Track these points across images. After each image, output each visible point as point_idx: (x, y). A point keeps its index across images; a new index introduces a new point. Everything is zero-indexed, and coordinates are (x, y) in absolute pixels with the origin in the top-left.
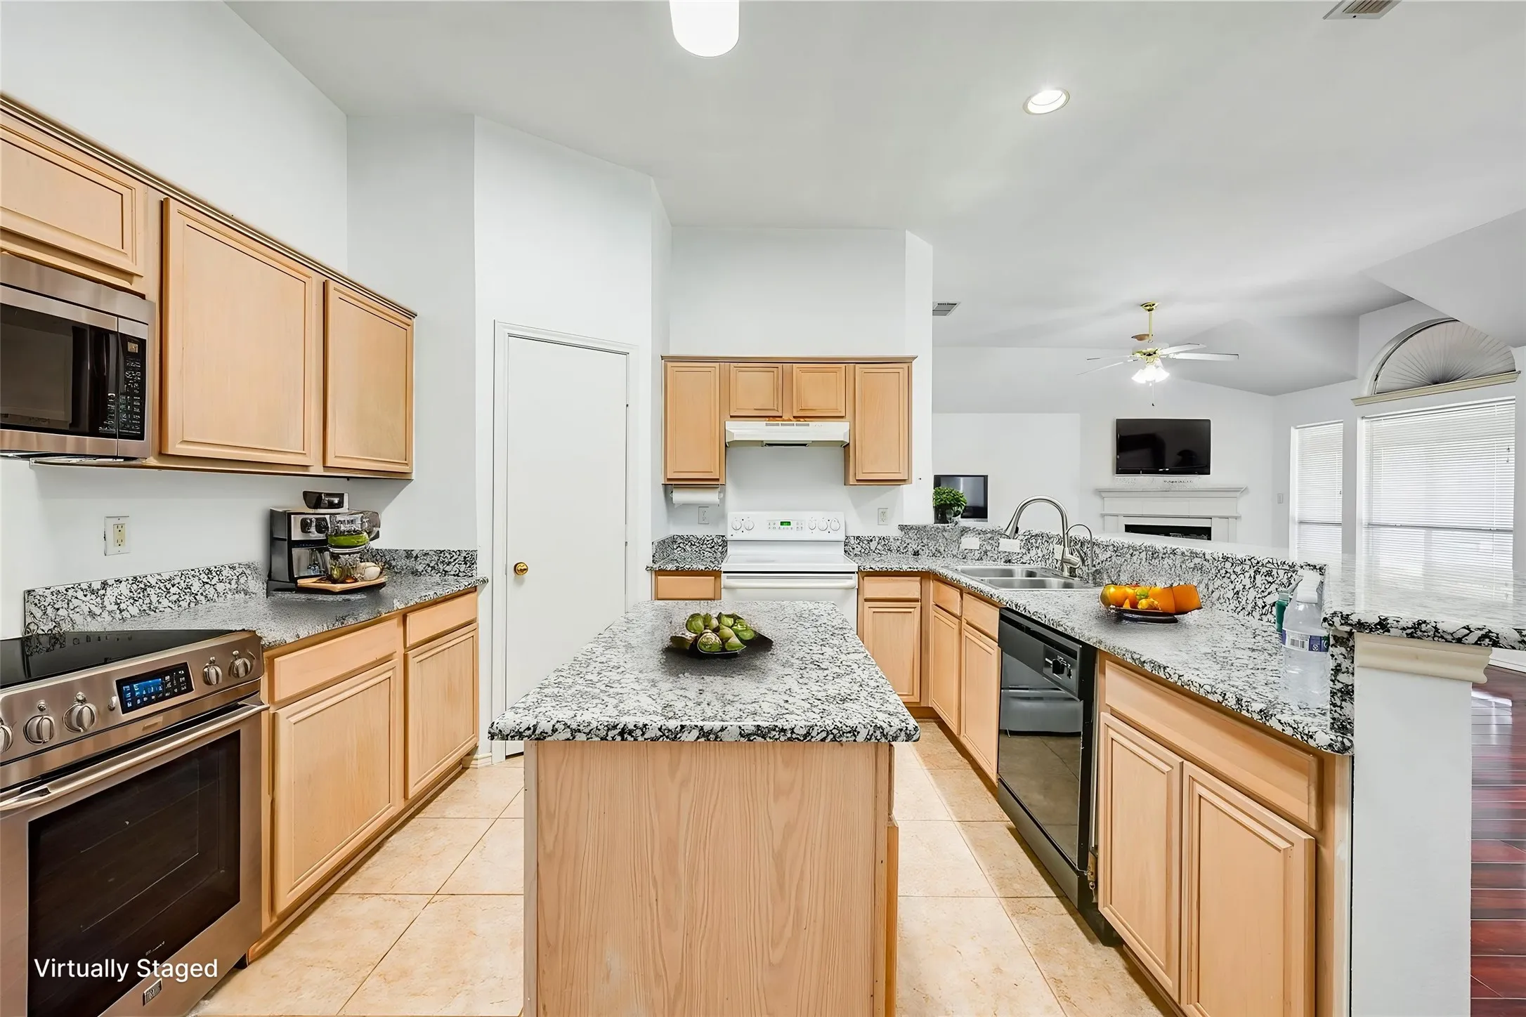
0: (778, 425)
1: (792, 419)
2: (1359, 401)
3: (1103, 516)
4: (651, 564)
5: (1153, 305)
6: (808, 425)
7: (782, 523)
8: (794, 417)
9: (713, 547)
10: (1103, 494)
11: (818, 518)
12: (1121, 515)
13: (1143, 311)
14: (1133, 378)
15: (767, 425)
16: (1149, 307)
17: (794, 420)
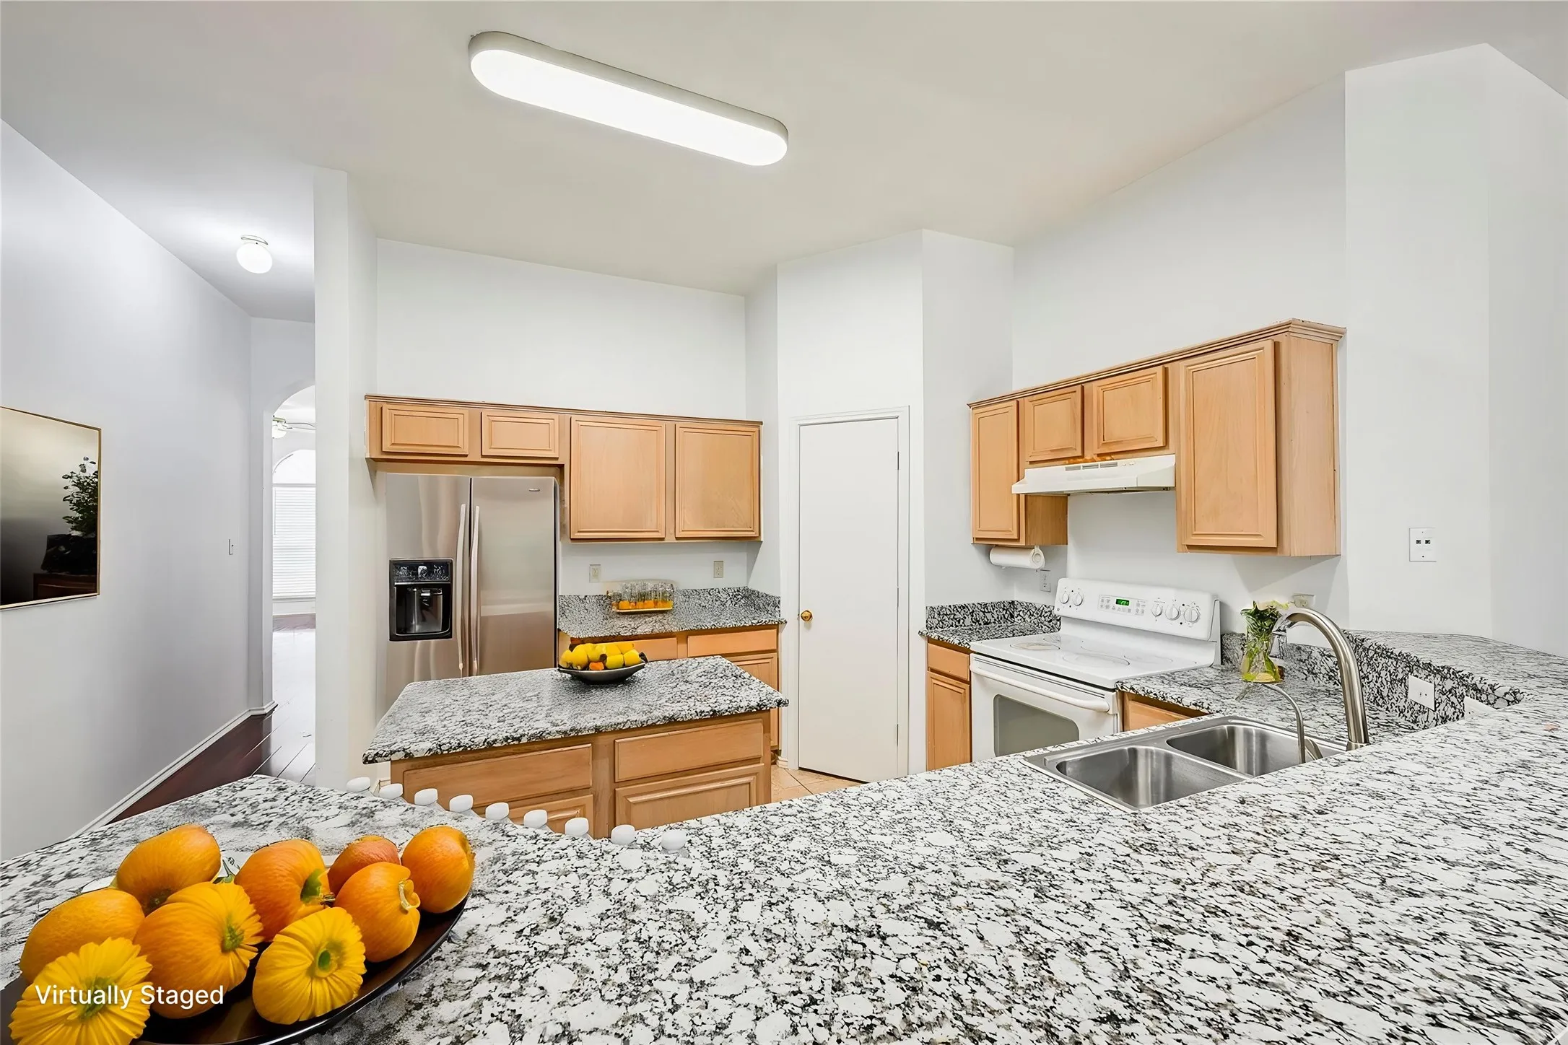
0: (1079, 468)
1: (1095, 457)
4: (925, 631)
6: (1116, 465)
7: (1118, 602)
8: (1099, 455)
9: (1051, 621)
11: (1169, 598)
15: (1067, 469)
17: (1098, 459)
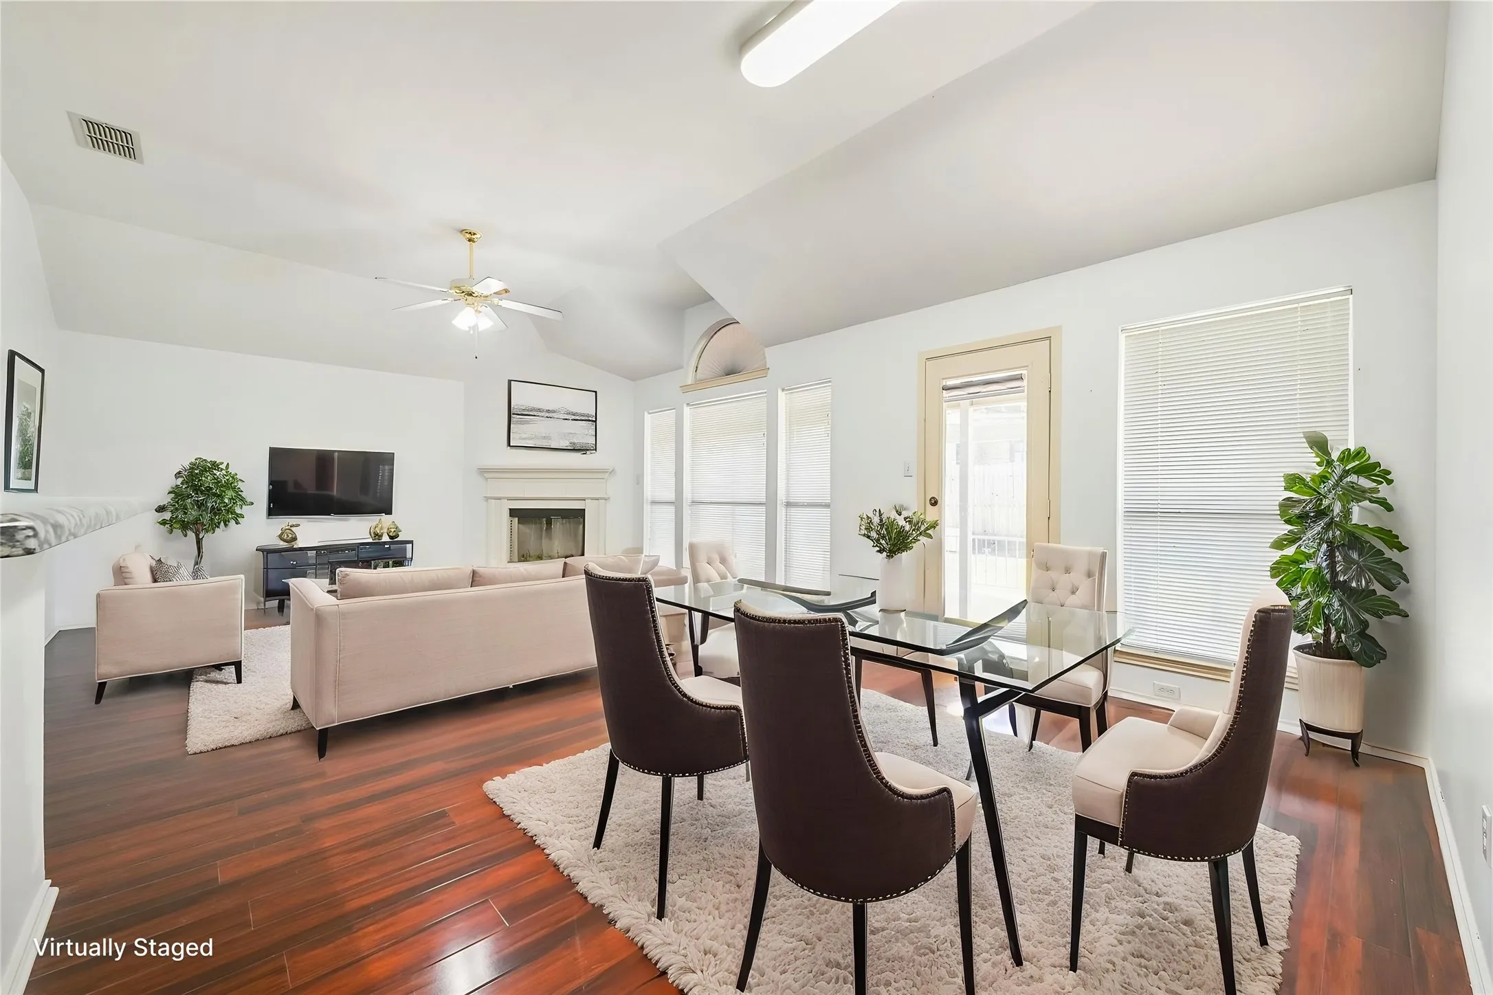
2: (686, 388)
3: (487, 499)
5: (474, 234)
10: (487, 475)
12: (504, 498)
13: (463, 239)
14: (454, 322)
16: (471, 237)
